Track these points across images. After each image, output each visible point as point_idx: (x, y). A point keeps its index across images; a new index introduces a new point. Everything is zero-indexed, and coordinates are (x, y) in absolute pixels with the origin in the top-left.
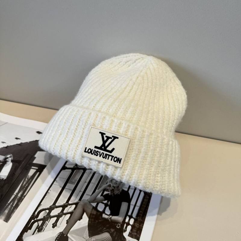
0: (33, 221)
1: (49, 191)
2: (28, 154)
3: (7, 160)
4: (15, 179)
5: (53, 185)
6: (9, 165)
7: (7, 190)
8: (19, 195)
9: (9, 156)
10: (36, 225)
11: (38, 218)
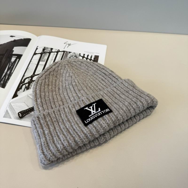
0: (21, 85)
1: (28, 68)
4: (3, 64)
5: (30, 64)
8: (8, 73)
11: (25, 83)
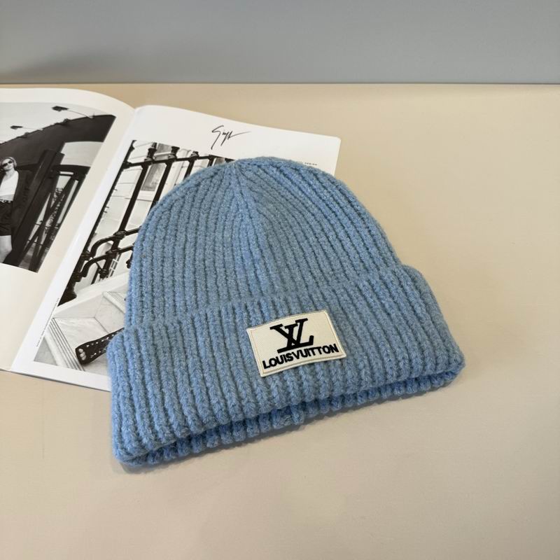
0: (86, 262)
1: (106, 209)
2: (45, 152)
3: (6, 168)
4: (32, 198)
6: (11, 176)
7: (21, 219)
8: (48, 224)
9: (6, 161)
10: (93, 268)
11: (96, 257)
